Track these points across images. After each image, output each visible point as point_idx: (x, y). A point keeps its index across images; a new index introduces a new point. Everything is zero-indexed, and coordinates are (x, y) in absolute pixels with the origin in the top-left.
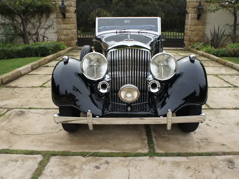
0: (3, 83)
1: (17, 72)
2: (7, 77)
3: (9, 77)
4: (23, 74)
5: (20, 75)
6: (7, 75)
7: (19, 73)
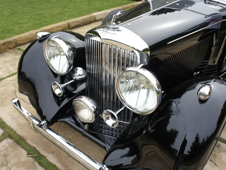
0: (70, 27)
1: (91, 17)
2: (75, 22)
3: (79, 21)
4: (98, 19)
5: (94, 20)
6: (77, 20)
7: (93, 18)
